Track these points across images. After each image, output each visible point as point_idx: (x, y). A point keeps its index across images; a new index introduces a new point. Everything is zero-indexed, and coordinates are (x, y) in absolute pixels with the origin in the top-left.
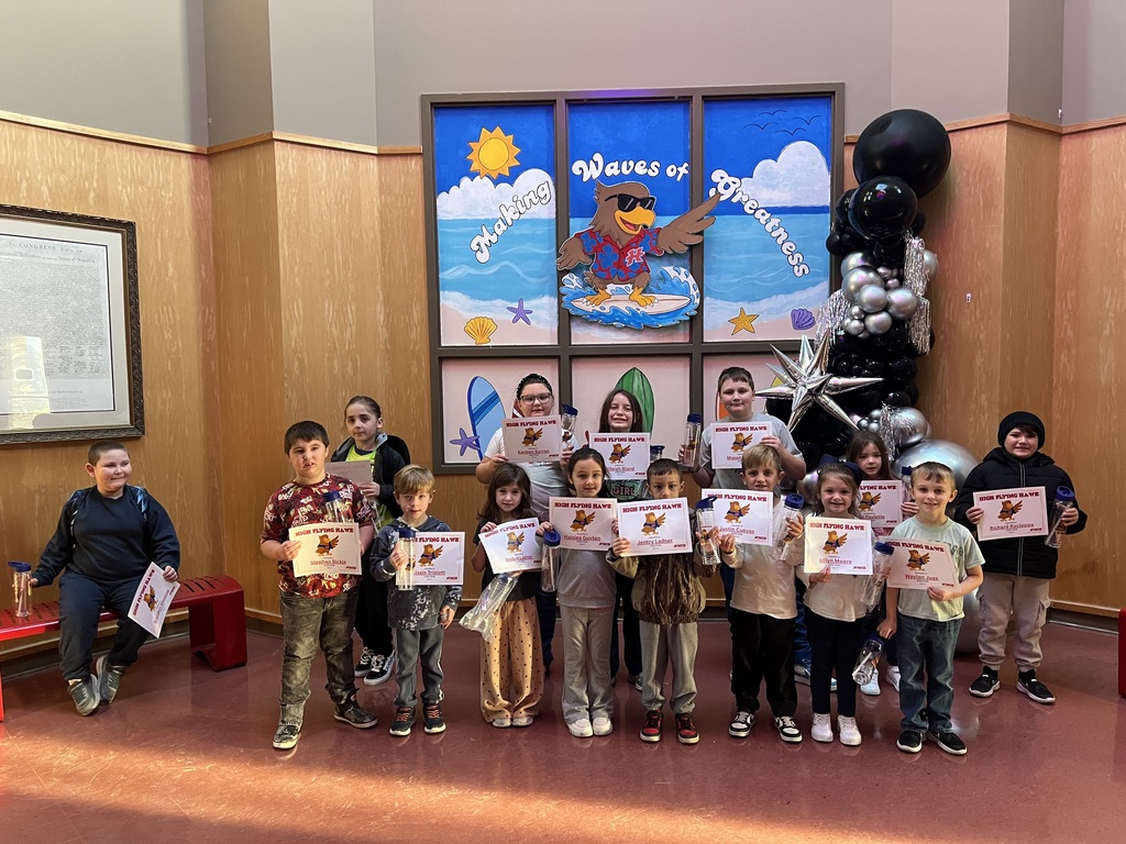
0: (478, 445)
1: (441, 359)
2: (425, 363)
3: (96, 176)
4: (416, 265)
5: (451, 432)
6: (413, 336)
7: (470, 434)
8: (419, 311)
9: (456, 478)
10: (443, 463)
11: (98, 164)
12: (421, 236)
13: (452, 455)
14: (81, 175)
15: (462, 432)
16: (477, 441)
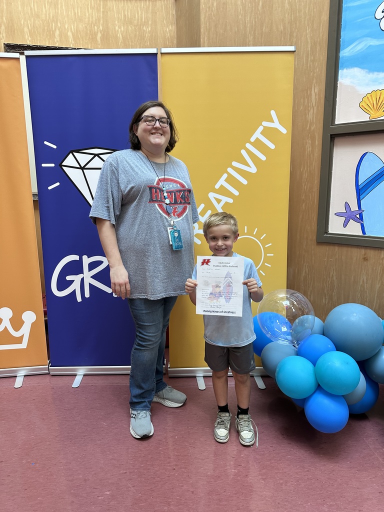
0: (361, 218)
1: (333, 137)
2: (318, 142)
3: (101, 22)
4: (318, 48)
5: (336, 205)
6: (310, 117)
7: (354, 207)
8: (317, 92)
9: (336, 248)
10: (327, 232)
11: (103, 12)
12: (325, 17)
13: (336, 226)
14: (92, 22)
15: (347, 205)
16: (361, 215)
